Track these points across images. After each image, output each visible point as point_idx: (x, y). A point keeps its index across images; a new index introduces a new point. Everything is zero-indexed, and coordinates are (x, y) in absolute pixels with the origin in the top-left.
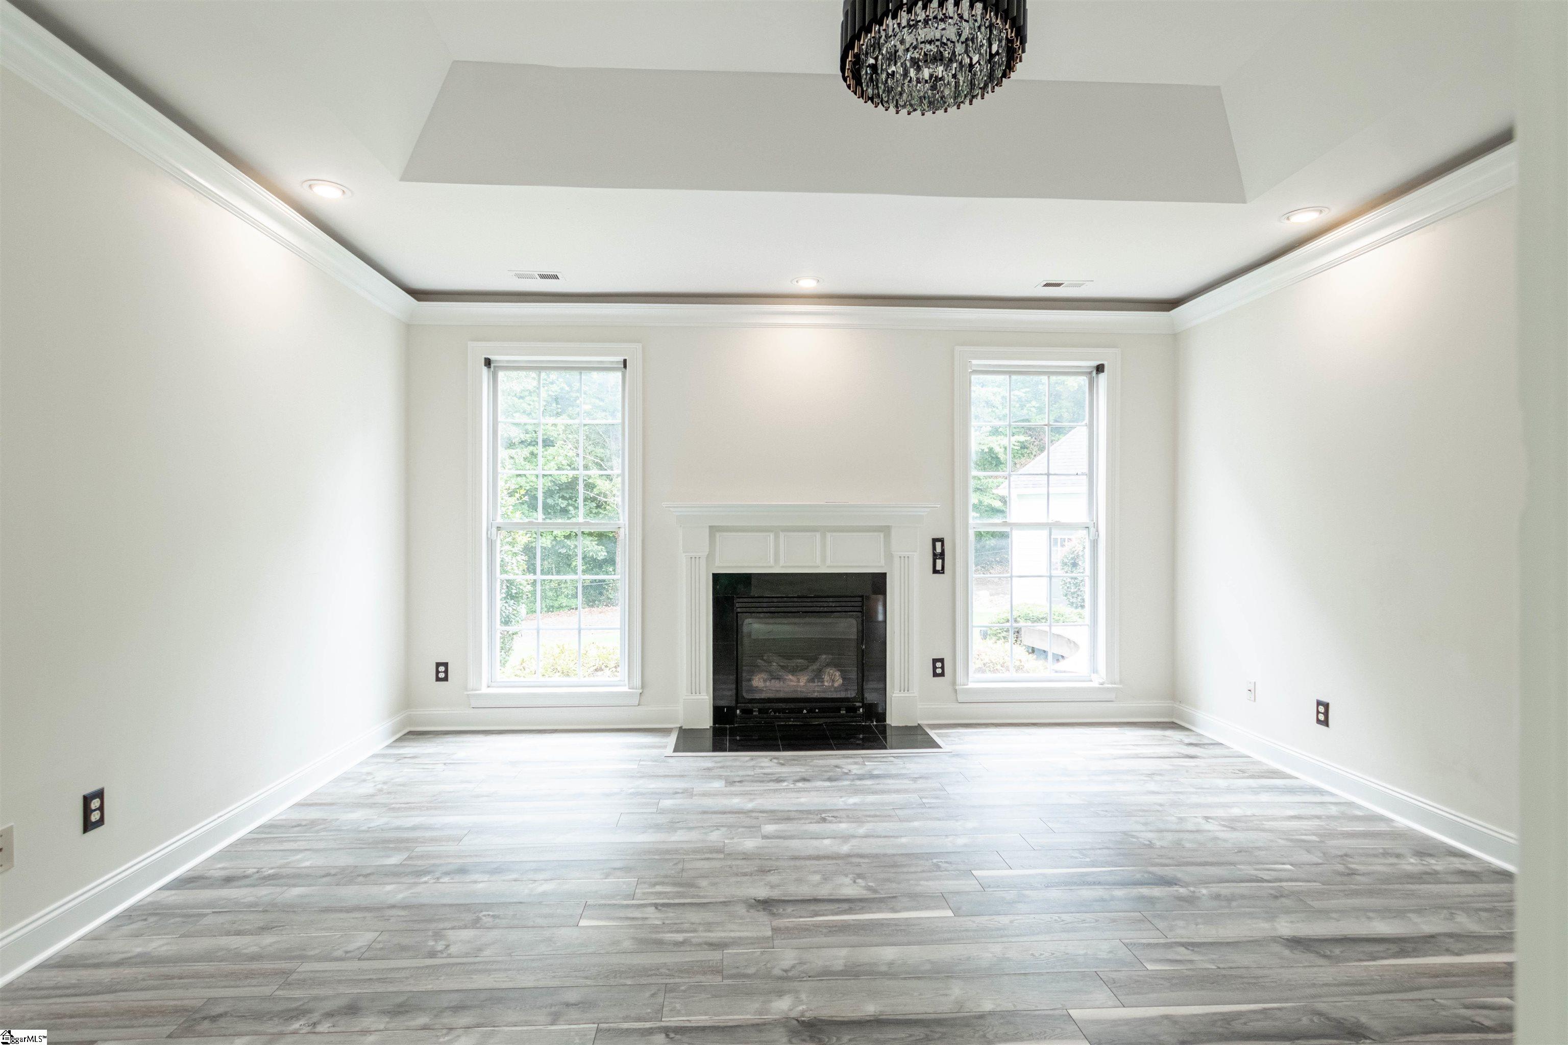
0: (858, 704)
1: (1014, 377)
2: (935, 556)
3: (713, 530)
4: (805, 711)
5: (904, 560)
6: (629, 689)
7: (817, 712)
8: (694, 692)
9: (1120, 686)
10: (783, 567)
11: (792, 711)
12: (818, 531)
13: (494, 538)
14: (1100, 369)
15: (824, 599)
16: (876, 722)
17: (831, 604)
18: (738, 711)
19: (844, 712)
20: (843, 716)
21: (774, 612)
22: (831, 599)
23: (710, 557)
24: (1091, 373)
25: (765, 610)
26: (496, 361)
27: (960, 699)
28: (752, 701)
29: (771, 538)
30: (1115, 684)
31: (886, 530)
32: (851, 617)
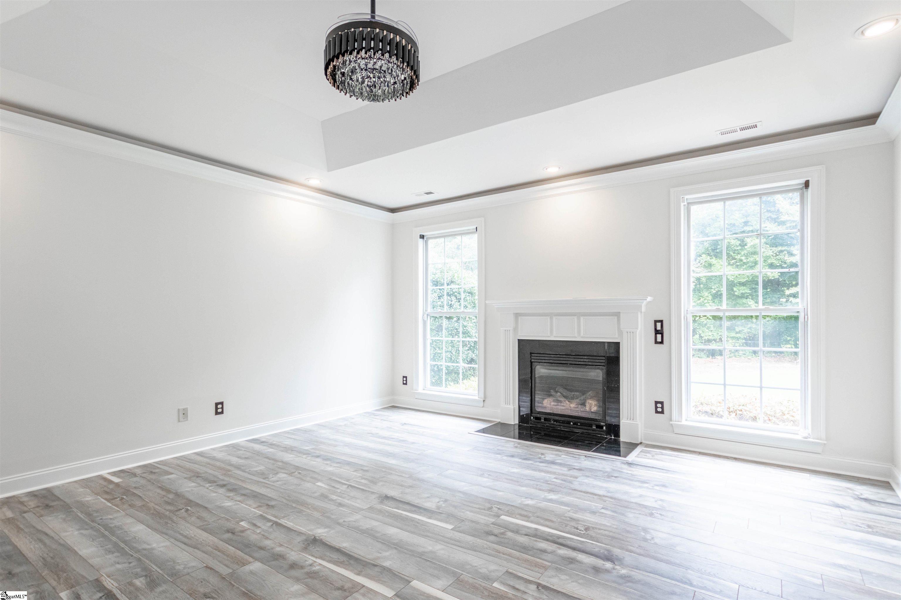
0: (602, 424)
1: (728, 203)
2: (657, 332)
3: (517, 315)
4: (572, 423)
5: (630, 334)
6: (479, 398)
7: (579, 425)
8: (507, 403)
9: (825, 442)
10: (582, 337)
11: (563, 422)
12: (575, 316)
13: (426, 319)
14: (807, 184)
15: (581, 357)
16: (614, 437)
17: (585, 360)
18: (532, 418)
19: (595, 427)
20: (594, 430)
21: (552, 363)
22: (586, 357)
23: (515, 329)
24: (801, 189)
25: (546, 361)
26: (426, 235)
27: (676, 431)
28: (539, 413)
29: (548, 320)
30: (821, 439)
31: (617, 315)
32: (598, 369)
